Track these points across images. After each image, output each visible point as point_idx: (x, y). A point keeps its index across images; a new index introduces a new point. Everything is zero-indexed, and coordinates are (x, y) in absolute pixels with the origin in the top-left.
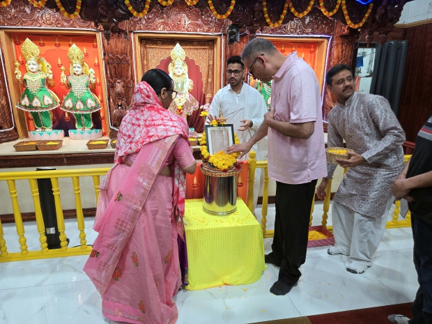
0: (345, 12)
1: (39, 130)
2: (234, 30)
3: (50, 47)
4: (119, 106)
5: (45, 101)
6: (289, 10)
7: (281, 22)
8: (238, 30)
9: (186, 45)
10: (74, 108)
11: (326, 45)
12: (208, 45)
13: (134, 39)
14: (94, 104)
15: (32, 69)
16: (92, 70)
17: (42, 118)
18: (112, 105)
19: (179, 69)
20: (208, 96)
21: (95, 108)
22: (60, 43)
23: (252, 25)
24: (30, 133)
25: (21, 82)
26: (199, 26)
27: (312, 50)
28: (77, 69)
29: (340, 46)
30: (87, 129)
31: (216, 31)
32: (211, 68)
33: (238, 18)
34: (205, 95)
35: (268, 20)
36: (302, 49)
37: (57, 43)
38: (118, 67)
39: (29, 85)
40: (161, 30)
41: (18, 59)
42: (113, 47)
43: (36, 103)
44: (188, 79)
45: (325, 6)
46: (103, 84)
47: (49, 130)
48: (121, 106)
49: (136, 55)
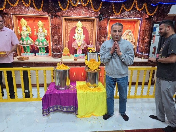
0: (147, 9)
1: (25, 53)
2: (101, 16)
3: (31, 22)
4: (55, 44)
5: (28, 42)
6: (123, 8)
7: (120, 13)
8: (103, 16)
9: (83, 21)
10: (39, 45)
11: (139, 22)
12: (91, 22)
13: (63, 19)
14: (46, 44)
15: (24, 30)
16: (46, 30)
17: (26, 48)
18: (53, 44)
19: (79, 31)
20: (91, 41)
21: (47, 45)
22: (35, 20)
23: (108, 14)
24: (22, 54)
25: (20, 35)
26: (88, 14)
27: (134, 24)
28: (40, 30)
29: (145, 22)
30: (43, 53)
31: (94, 16)
32: (92, 30)
33: (103, 11)
34: (89, 41)
35: (115, 12)
36: (129, 24)
37: (34, 20)
38: (56, 29)
39: (22, 36)
40: (73, 16)
41: (19, 26)
42: (54, 22)
43: (25, 42)
44: (83, 35)
45: (138, 7)
46: (50, 36)
47: (29, 53)
48: (56, 44)
49: (63, 25)
